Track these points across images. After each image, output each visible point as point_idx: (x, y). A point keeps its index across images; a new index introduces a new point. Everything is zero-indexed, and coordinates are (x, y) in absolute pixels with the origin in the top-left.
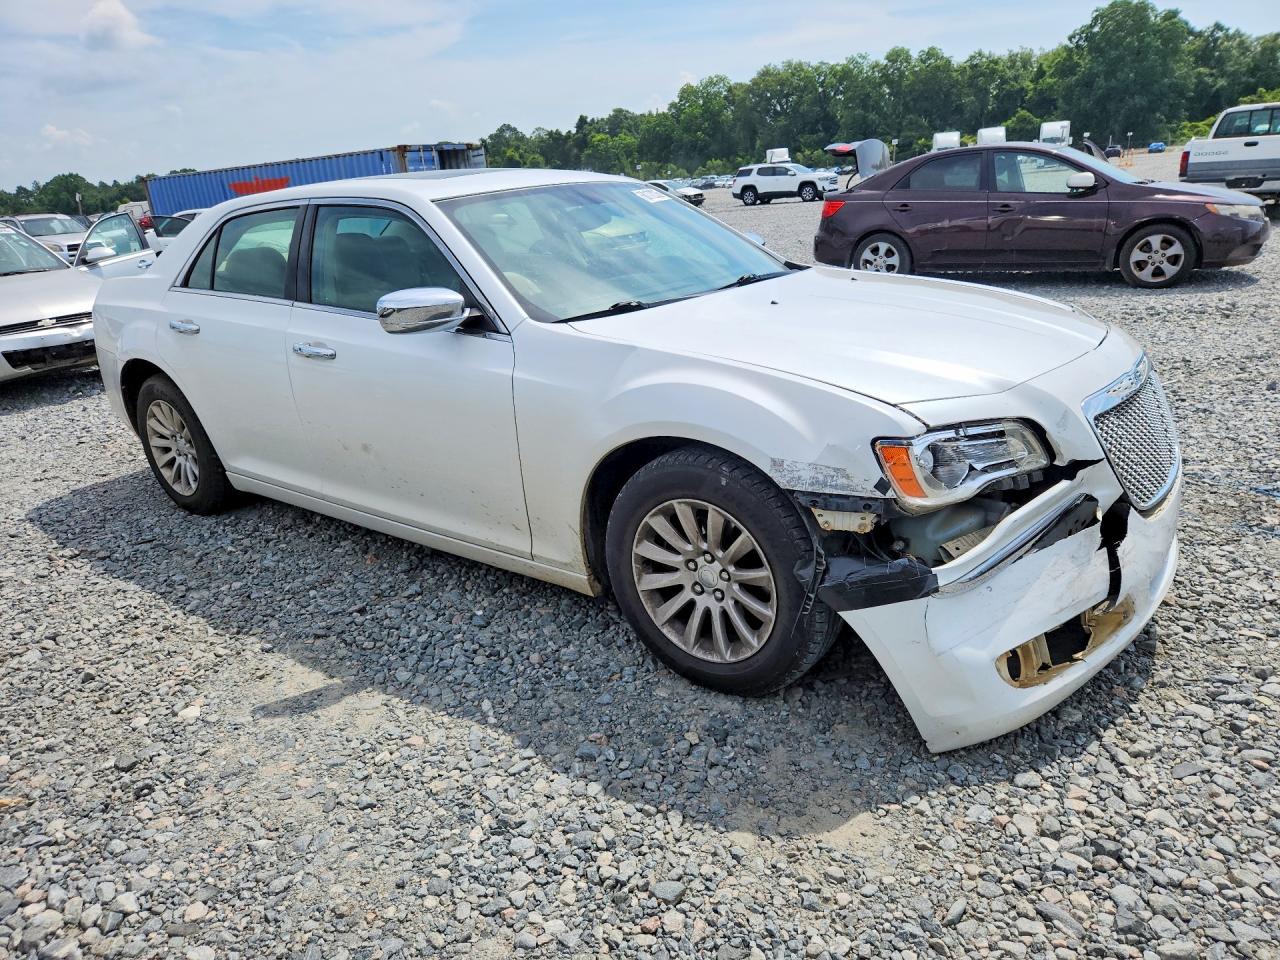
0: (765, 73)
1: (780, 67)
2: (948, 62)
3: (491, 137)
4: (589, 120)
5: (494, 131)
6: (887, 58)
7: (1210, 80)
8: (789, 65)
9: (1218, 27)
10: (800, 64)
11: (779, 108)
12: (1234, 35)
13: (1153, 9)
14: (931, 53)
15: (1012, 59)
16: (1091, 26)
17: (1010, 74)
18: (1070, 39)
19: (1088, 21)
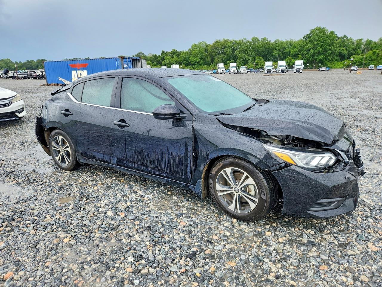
0: (217, 42)
1: (221, 40)
2: (269, 42)
3: (136, 55)
4: (165, 52)
5: (137, 54)
6: (252, 40)
7: (343, 52)
8: (224, 39)
9: (345, 36)
10: (227, 40)
11: (220, 52)
12: (349, 39)
13: (327, 31)
14: (264, 39)
15: (287, 42)
16: (310, 34)
17: (286, 46)
18: (303, 38)
19: (309, 33)
